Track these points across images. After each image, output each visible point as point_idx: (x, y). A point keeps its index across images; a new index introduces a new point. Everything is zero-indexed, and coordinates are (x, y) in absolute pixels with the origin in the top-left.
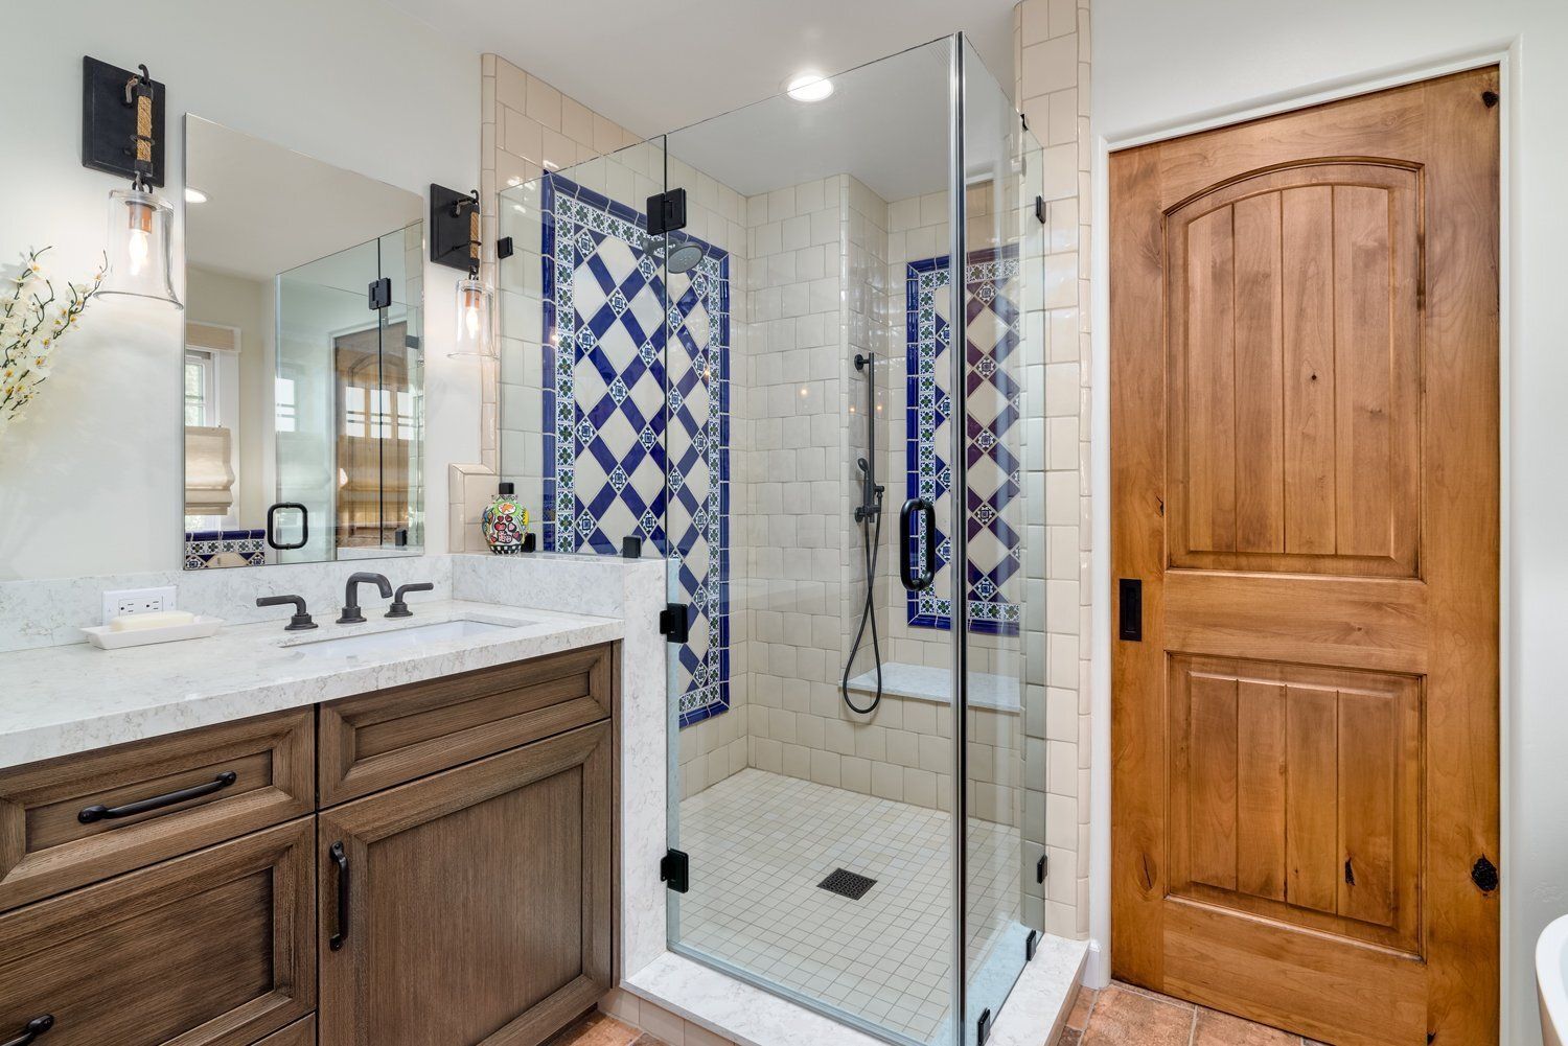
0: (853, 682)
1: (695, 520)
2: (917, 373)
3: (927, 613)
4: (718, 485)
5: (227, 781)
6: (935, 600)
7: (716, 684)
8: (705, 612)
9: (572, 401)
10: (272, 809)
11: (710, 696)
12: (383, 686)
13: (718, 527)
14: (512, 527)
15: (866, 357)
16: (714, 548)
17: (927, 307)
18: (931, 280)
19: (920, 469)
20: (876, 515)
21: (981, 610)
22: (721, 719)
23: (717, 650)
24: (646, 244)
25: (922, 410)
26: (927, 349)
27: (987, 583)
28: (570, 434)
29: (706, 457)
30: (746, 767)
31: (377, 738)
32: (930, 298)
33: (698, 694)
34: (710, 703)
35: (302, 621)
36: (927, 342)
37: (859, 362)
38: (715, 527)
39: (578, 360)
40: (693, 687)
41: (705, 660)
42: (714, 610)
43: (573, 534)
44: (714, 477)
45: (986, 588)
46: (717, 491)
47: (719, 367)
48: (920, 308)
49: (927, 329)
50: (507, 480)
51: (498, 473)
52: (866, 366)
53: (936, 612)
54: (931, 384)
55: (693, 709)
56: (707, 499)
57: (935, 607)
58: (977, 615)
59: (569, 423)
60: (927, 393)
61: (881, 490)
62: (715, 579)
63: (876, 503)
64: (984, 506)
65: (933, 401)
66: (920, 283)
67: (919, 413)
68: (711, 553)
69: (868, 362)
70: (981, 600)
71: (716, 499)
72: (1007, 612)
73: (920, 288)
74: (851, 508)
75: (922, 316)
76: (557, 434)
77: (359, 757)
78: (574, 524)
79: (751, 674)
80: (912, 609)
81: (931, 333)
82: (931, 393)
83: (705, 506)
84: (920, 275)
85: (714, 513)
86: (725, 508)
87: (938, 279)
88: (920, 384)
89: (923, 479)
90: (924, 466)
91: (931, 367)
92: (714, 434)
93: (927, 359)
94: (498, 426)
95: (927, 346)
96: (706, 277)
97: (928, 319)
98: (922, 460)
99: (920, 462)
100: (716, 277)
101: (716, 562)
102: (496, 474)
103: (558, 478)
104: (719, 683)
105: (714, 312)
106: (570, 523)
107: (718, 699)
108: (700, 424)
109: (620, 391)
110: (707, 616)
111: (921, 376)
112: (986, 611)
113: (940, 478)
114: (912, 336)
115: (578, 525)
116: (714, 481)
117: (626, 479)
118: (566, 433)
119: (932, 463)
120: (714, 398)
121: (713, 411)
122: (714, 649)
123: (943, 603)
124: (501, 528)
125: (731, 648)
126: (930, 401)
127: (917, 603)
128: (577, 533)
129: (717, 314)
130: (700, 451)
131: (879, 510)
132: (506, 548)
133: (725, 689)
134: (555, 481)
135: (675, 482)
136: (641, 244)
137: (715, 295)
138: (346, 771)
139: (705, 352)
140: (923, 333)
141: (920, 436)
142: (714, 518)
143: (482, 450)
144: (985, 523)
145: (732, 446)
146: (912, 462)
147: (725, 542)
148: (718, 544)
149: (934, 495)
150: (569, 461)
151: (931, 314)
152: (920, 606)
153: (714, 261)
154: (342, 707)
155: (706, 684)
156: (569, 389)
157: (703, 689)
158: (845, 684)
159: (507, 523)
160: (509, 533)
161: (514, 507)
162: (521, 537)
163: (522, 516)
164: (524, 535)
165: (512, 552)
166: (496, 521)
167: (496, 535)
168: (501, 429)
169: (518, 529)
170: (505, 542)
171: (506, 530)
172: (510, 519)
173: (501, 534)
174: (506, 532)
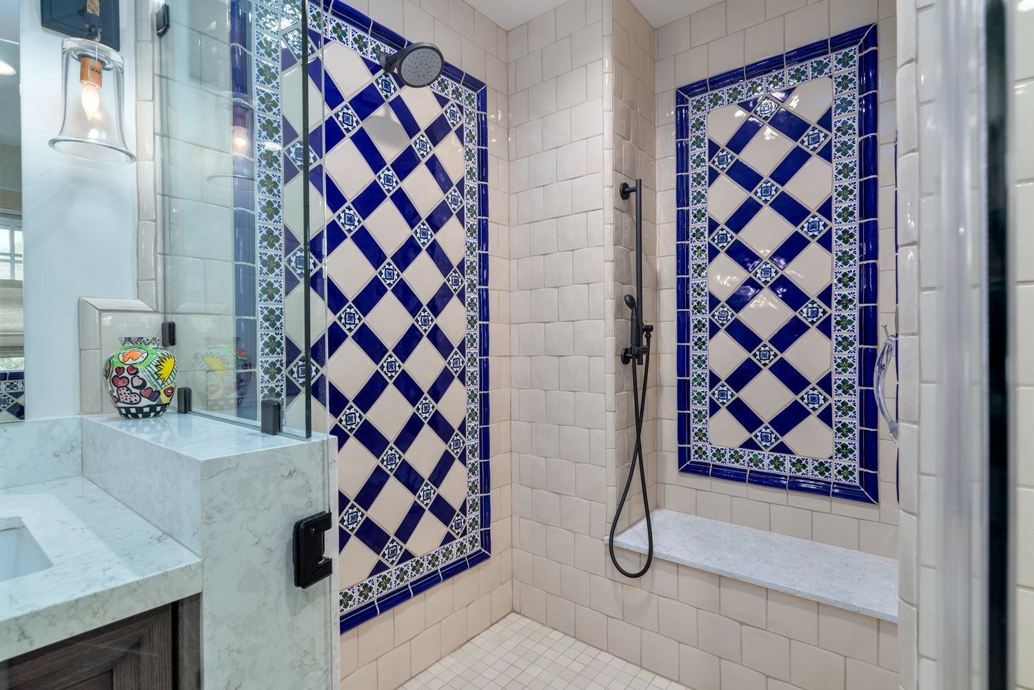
0: (620, 540)
1: (449, 363)
2: (688, 205)
3: (699, 460)
4: (477, 326)
6: (709, 447)
7: (476, 533)
8: (463, 459)
9: (280, 226)
11: (468, 545)
13: (478, 369)
14: (137, 382)
15: (632, 185)
16: (472, 392)
17: (698, 133)
18: (703, 103)
19: (691, 306)
20: (644, 356)
21: (761, 461)
22: (482, 569)
23: (477, 496)
24: (383, 58)
25: (693, 244)
26: (699, 177)
27: (768, 431)
28: (278, 266)
29: (461, 296)
30: (511, 612)
32: (702, 123)
33: (454, 546)
34: (469, 553)
36: (699, 170)
37: (625, 192)
38: (474, 369)
39: (287, 179)
40: (449, 538)
41: (463, 510)
42: (473, 456)
43: (284, 383)
44: (472, 318)
45: (767, 437)
46: (476, 332)
47: (477, 204)
48: (690, 135)
49: (699, 156)
50: (171, 319)
51: (161, 309)
52: (633, 195)
53: (710, 460)
54: (703, 215)
55: (448, 562)
56: (464, 340)
57: (710, 454)
58: (756, 465)
59: (277, 252)
60: (699, 225)
61: (649, 329)
62: (474, 424)
63: (645, 343)
64: (765, 346)
65: (706, 234)
66: (690, 108)
67: (690, 248)
68: (469, 397)
69: (634, 190)
70: (761, 449)
71: (475, 340)
72: (793, 464)
73: (690, 113)
74: (617, 350)
75: (693, 144)
76: (258, 265)
78: (285, 372)
79: (516, 518)
80: (683, 455)
81: (703, 161)
82: (704, 225)
83: (462, 347)
84: (690, 100)
85: (472, 355)
86: (484, 350)
87: (711, 101)
88: (691, 217)
89: (694, 318)
90: (695, 303)
91: (703, 196)
92: (472, 272)
93: (699, 189)
94: (159, 250)
95: (699, 175)
96: (461, 108)
97: (699, 146)
98: (693, 298)
99: (691, 299)
100: (472, 108)
101: (476, 406)
102: (156, 312)
103: (260, 318)
104: (479, 530)
105: (471, 146)
106: (279, 371)
107: (478, 547)
108: (455, 262)
109: (351, 220)
110: (465, 463)
111: (692, 208)
112: (766, 462)
113: (713, 316)
114: (682, 164)
115: (292, 372)
116: (471, 322)
117: (360, 319)
118: (271, 264)
119: (705, 301)
120: (472, 235)
121: (470, 248)
122: (473, 496)
123: (718, 450)
124: (120, 383)
125: (493, 494)
126: (702, 234)
127: (689, 448)
128: (288, 381)
129: (474, 147)
130: (455, 290)
131: (647, 351)
132: (133, 411)
133: (486, 537)
134: (255, 321)
135: (425, 322)
136: (378, 58)
137: (472, 127)
139: (461, 185)
140: (694, 162)
141: (691, 271)
142: (472, 360)
143: (138, 280)
144: (765, 365)
145: (491, 285)
146: (682, 300)
147: (485, 384)
148: (478, 387)
149: (707, 334)
150: (277, 297)
151: (703, 140)
152: (692, 452)
153: (470, 91)
155: (464, 533)
156: (277, 212)
157: (461, 540)
158: (611, 541)
159: (130, 377)
160: (134, 390)
161: (145, 355)
162: (156, 394)
163: (156, 366)
164: (162, 391)
165: (146, 415)
166: (115, 374)
167: (115, 394)
168: (164, 254)
169: (148, 385)
170: (131, 403)
171: (130, 386)
172: (134, 371)
173: (123, 391)
174: (128, 389)
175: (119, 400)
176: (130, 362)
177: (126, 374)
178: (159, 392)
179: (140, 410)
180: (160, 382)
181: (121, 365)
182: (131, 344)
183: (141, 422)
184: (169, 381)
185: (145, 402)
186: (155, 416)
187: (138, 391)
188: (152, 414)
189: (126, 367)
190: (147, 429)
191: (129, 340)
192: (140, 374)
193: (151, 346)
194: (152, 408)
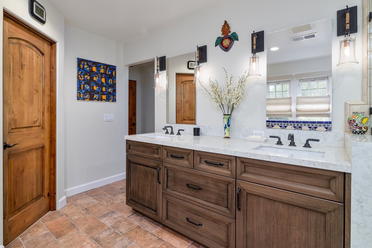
5: (222, 165)
10: (228, 174)
12: (248, 157)
14: (355, 124)
31: (249, 169)
35: (279, 143)
77: (245, 172)
94: (368, 86)
102: (367, 104)
124: (351, 124)
132: (354, 132)
138: (242, 174)
154: (241, 159)
159: (353, 123)
160: (354, 126)
161: (358, 117)
162: (361, 128)
163: (361, 120)
164: (363, 127)
165: (358, 133)
166: (349, 121)
167: (350, 127)
168: (370, 87)
169: (358, 125)
170: (354, 130)
171: (353, 125)
172: (354, 121)
173: (351, 126)
174: (353, 126)
175: (351, 129)
176: (354, 118)
177: (352, 122)
178: (362, 128)
179: (356, 132)
180: (362, 125)
181: (351, 119)
182: (354, 114)
183: (357, 135)
184: (365, 124)
185: (357, 130)
186: (361, 134)
187: (355, 127)
188: (360, 133)
189: (352, 120)
190: (358, 137)
191: (354, 113)
192: (356, 122)
193: (360, 114)
194: (360, 132)
